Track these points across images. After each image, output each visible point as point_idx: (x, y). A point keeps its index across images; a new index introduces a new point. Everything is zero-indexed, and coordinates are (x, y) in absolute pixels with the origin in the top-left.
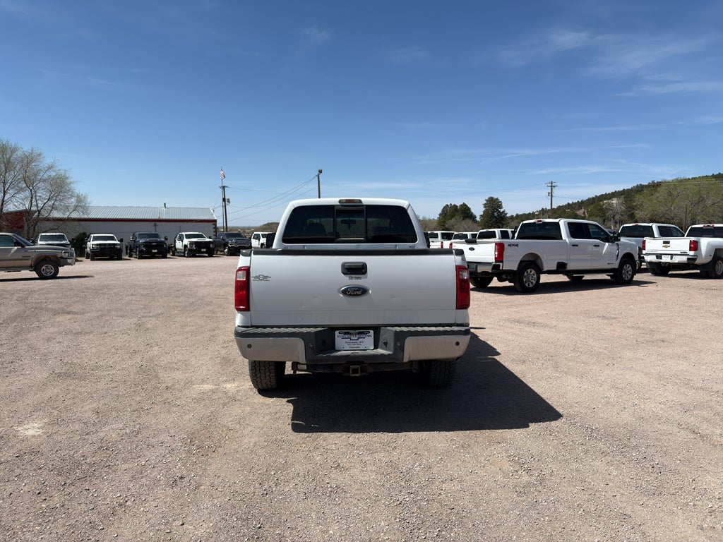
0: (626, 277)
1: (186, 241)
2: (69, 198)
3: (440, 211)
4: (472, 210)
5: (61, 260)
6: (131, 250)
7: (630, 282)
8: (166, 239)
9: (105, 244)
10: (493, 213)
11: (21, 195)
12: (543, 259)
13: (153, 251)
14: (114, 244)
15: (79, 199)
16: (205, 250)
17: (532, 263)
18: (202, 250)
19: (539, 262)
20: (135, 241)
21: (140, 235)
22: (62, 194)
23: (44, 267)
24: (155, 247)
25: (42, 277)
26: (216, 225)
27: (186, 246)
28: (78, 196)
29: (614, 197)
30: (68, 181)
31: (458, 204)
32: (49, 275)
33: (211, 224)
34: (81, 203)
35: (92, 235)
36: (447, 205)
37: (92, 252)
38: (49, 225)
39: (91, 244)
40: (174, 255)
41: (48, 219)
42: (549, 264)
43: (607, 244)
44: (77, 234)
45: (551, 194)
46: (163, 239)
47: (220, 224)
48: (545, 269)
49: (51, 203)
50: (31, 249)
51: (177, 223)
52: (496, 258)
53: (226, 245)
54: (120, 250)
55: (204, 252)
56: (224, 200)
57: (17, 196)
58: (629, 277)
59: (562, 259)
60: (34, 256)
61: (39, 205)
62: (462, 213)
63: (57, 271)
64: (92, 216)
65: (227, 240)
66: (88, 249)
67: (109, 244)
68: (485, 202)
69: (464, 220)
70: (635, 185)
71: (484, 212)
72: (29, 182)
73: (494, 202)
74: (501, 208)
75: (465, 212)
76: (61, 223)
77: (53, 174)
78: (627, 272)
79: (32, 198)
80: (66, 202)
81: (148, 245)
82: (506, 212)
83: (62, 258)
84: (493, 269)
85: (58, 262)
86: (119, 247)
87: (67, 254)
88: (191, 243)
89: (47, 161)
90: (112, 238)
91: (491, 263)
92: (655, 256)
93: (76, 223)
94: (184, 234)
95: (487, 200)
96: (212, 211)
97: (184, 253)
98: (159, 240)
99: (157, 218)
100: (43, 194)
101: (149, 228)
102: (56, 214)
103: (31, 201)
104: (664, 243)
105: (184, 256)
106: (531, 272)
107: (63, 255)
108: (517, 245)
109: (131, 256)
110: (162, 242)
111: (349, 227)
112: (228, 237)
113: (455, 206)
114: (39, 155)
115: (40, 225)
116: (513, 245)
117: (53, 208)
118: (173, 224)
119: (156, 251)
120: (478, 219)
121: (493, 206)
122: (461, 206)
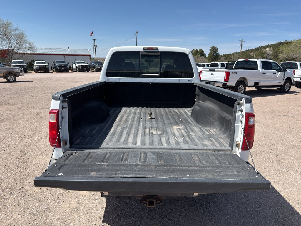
0: (286, 89)
1: (77, 65)
2: (25, 44)
4: (204, 52)
5: (17, 74)
6: (53, 68)
7: (288, 92)
8: (68, 64)
9: (41, 66)
10: (214, 54)
11: (5, 42)
12: (248, 80)
13: (63, 69)
14: (45, 66)
15: (30, 45)
16: (85, 69)
17: (242, 82)
18: (84, 69)
19: (246, 82)
20: (55, 64)
21: (56, 61)
22: (22, 42)
23: (9, 77)
24: (63, 67)
25: (9, 81)
26: (91, 57)
27: (77, 67)
28: (30, 43)
29: (267, 47)
30: (25, 36)
32: (12, 80)
33: (89, 57)
34: (31, 47)
35: (36, 61)
36: (193, 49)
37: (36, 69)
38: (18, 56)
39: (36, 65)
40: (72, 71)
41: (17, 53)
42: (251, 82)
43: (279, 72)
44: (30, 61)
45: (241, 46)
46: (67, 64)
47: (92, 57)
48: (249, 85)
49: (18, 46)
50: (3, 68)
51: (74, 56)
52: (225, 80)
53: (94, 67)
54: (48, 68)
55: (85, 70)
56: (95, 45)
57: (3, 42)
58: (288, 89)
59: (257, 80)
60: (4, 71)
61: (13, 47)
62: (200, 53)
63: (15, 79)
64: (36, 52)
65: (95, 64)
66: (34, 68)
67: (43, 66)
69: (200, 56)
70: (278, 42)
71: (210, 53)
72: (7, 36)
73: (215, 48)
74: (217, 51)
76: (23, 55)
77: (17, 32)
78: (287, 87)
79: (9, 43)
80: (24, 46)
81: (60, 66)
83: (17, 72)
84: (223, 85)
85: (15, 74)
86: (47, 67)
87: (19, 71)
88: (79, 66)
89: (14, 26)
90: (44, 63)
91: (222, 82)
92: (299, 78)
93: (30, 55)
94: (76, 61)
95: (211, 48)
96: (89, 51)
97: (76, 70)
98: (65, 64)
99: (65, 54)
100: (13, 42)
101: (62, 58)
102: (20, 51)
103: (9, 45)
105: (76, 71)
106: (241, 87)
107: (18, 71)
108: (236, 73)
109: (53, 71)
110: (66, 65)
111: (150, 64)
112: (95, 63)
113: (197, 50)
114: (11, 23)
115: (14, 56)
116: (234, 73)
117: (19, 48)
118: (72, 56)
119: (64, 69)
120: (207, 56)
121: (214, 50)
122: (200, 50)
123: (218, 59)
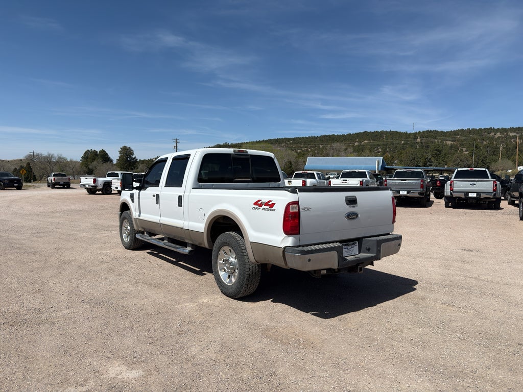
3: (82, 155)
10: (127, 158)
31: (98, 150)
36: (88, 150)
62: (102, 157)
68: (120, 150)
69: (103, 163)
71: (120, 157)
73: (128, 150)
74: (133, 155)
75: (104, 157)
82: (137, 158)
95: (121, 149)
104: (289, 182)
113: (95, 152)
120: (115, 162)
121: (126, 153)
122: (100, 152)
123: (135, 167)
